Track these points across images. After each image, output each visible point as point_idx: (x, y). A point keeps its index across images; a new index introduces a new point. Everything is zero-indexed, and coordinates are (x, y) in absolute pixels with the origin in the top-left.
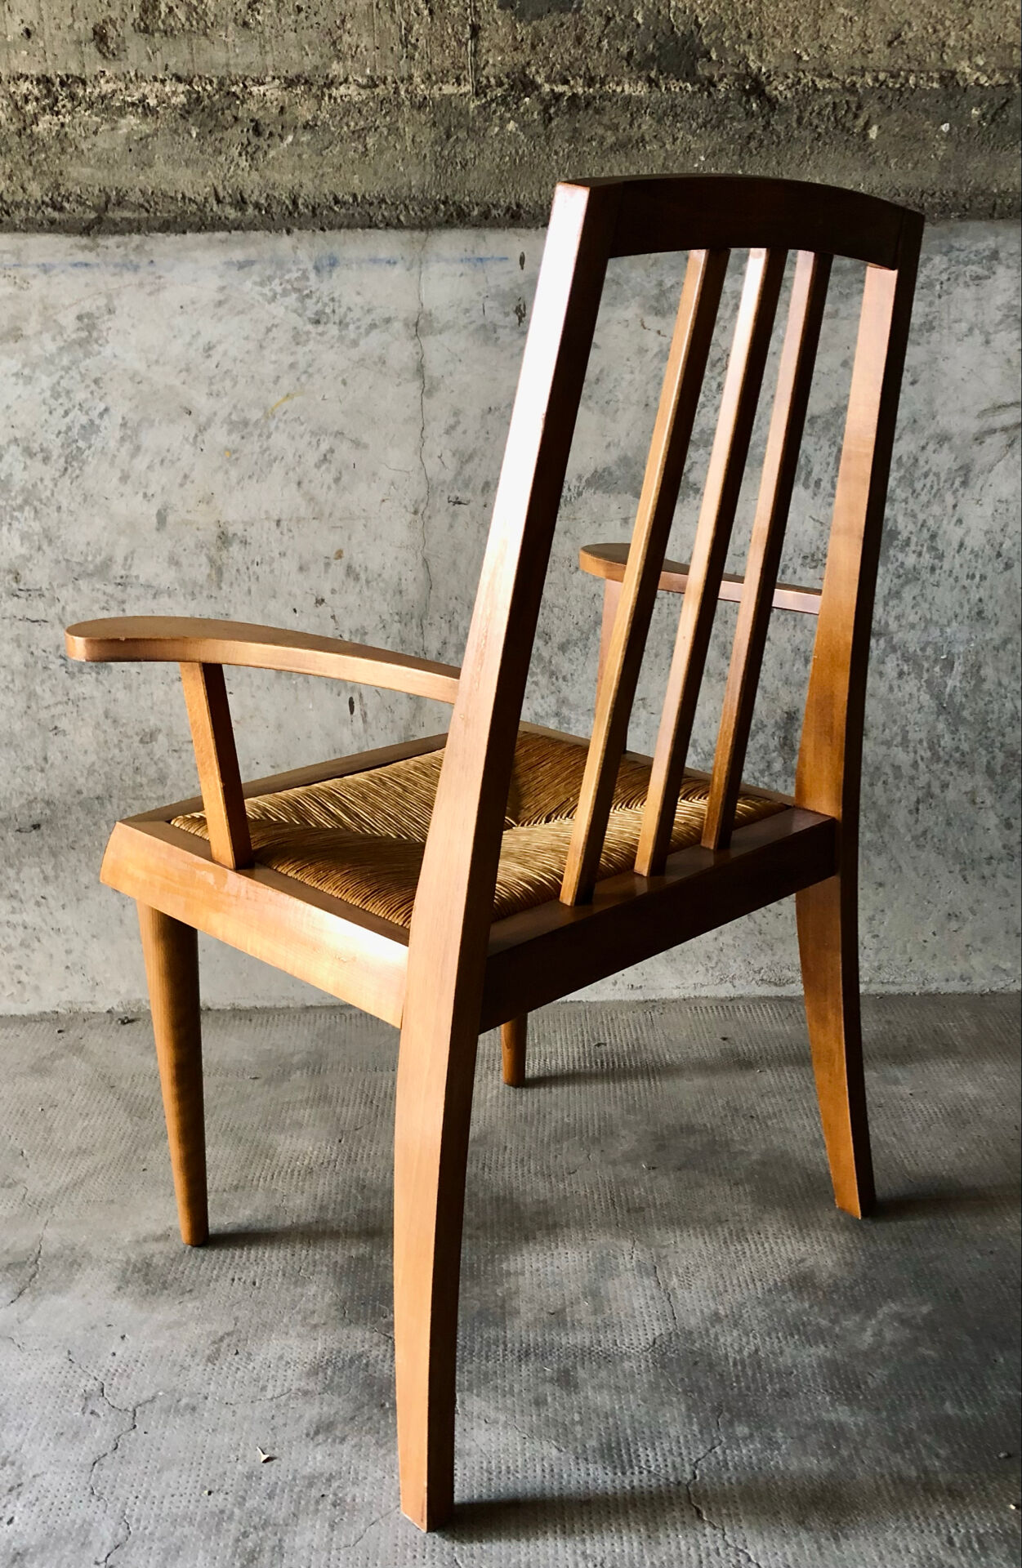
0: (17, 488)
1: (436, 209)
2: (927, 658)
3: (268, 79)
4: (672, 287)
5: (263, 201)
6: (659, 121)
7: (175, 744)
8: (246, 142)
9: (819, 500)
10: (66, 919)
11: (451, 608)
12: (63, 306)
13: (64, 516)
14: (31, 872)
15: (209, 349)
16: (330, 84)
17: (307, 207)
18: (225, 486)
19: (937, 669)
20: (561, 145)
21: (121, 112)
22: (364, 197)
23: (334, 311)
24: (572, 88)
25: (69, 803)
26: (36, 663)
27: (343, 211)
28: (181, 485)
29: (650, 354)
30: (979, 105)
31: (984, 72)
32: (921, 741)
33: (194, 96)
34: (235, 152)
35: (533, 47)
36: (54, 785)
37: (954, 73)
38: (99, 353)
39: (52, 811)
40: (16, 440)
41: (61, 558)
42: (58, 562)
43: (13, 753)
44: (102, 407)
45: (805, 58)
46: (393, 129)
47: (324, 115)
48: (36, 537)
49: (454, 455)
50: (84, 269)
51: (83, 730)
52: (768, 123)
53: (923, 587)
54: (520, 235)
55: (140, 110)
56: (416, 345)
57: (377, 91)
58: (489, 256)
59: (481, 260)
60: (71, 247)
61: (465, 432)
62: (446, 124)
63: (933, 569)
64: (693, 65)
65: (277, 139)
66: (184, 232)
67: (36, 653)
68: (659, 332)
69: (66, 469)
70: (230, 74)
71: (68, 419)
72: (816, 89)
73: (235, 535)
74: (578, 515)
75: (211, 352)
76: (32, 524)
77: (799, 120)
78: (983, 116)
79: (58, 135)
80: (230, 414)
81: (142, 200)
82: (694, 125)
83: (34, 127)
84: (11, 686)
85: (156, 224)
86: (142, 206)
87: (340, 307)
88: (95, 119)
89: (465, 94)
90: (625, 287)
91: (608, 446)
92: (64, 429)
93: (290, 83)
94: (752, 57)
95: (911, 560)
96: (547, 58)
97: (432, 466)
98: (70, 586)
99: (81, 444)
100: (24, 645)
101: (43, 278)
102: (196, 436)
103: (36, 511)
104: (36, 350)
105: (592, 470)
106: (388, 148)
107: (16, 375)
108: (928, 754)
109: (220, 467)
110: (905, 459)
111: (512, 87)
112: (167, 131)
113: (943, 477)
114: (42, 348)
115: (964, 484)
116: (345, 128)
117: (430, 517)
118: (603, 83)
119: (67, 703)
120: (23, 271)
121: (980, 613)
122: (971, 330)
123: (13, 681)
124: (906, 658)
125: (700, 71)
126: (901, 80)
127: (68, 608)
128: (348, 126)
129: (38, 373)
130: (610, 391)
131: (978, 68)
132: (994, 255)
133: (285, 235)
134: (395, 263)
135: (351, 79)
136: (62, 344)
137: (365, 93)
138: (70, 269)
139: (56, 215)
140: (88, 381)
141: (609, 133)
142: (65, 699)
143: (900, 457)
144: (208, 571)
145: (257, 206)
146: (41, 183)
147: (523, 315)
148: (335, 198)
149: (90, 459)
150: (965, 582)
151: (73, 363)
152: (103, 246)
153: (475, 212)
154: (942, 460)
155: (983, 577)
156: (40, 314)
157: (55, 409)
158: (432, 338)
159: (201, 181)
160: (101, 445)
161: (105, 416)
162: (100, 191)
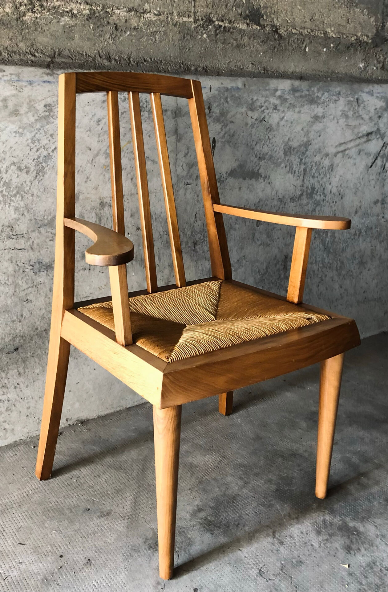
0: (14, 186)
1: (180, 66)
3: (122, 7)
4: (256, 100)
5: (117, 58)
6: (249, 39)
8: (112, 33)
9: (295, 178)
10: (27, 392)
11: (184, 227)
12: (38, 100)
13: (35, 198)
14: (13, 372)
15: (99, 121)
16: (145, 12)
17: (134, 62)
18: (103, 181)
19: (324, 235)
20: (220, 45)
21: (62, 15)
22: (154, 59)
23: (147, 106)
24: (225, 23)
25: (32, 335)
26: (19, 269)
27: (148, 64)
28: (86, 182)
29: (249, 126)
30: (333, 43)
31: (334, 33)
32: (320, 261)
33: (92, 11)
34: (107, 36)
35: (213, 7)
36: (25, 327)
37: (326, 32)
38: (53, 123)
39: (24, 340)
40: (14, 163)
41: (33, 218)
42: (31, 220)
43: (7, 315)
44: (53, 147)
45: (289, 22)
46: (165, 33)
47: (141, 24)
48: (22, 209)
49: (187, 165)
50: (48, 84)
51: (40, 299)
52: (280, 43)
53: (321, 207)
54: (210, 79)
55: (70, 15)
56: (175, 121)
57: (160, 17)
60: (43, 73)
61: (190, 156)
62: (184, 33)
63: (324, 201)
64: (259, 20)
65: (124, 33)
67: (19, 265)
68: (251, 117)
69: (36, 176)
70: (107, 4)
71: (38, 153)
72: (293, 33)
73: (106, 203)
74: (226, 187)
75: (99, 123)
76: (20, 203)
77: (289, 42)
78: (334, 47)
79: (34, 22)
81: (69, 54)
82: (259, 42)
83: (24, 17)
84: (7, 282)
85: (77, 65)
86: (70, 57)
87: (149, 104)
88: (51, 16)
89: (190, 22)
90: (242, 100)
91: (236, 160)
92: (36, 157)
93: (130, 10)
94: (275, 19)
95: (318, 198)
96: (217, 11)
97: (179, 170)
98: (37, 231)
99: (44, 164)
100: (14, 261)
101: (30, 87)
102: (93, 160)
103: (22, 197)
104: (25, 120)
105: (230, 169)
106: (163, 40)
107: (15, 132)
108: (321, 265)
109: (102, 173)
111: (206, 21)
112: (80, 25)
113: (327, 168)
114: (28, 120)
115: (332, 170)
116: (149, 31)
117: (178, 191)
118: (234, 23)
119: (33, 287)
120: (21, 83)
122: (334, 118)
123: (8, 280)
125: (261, 23)
126: (314, 33)
127: (35, 242)
128: (150, 30)
129: (25, 131)
130: (237, 140)
131: (332, 31)
132: (339, 93)
135: (152, 11)
136: (37, 118)
137: (156, 18)
138: (42, 83)
140: (48, 135)
141: (235, 42)
143: (316, 162)
144: (95, 220)
145: (115, 60)
146: (25, 43)
147: (211, 110)
148: (144, 59)
149: (47, 171)
150: (332, 204)
151: (41, 127)
152: (56, 74)
153: (193, 68)
154: (326, 162)
155: (336, 202)
156: (28, 104)
157: (33, 148)
158: (180, 118)
159: (93, 48)
160: (52, 165)
161: (55, 151)
162: (51, 49)
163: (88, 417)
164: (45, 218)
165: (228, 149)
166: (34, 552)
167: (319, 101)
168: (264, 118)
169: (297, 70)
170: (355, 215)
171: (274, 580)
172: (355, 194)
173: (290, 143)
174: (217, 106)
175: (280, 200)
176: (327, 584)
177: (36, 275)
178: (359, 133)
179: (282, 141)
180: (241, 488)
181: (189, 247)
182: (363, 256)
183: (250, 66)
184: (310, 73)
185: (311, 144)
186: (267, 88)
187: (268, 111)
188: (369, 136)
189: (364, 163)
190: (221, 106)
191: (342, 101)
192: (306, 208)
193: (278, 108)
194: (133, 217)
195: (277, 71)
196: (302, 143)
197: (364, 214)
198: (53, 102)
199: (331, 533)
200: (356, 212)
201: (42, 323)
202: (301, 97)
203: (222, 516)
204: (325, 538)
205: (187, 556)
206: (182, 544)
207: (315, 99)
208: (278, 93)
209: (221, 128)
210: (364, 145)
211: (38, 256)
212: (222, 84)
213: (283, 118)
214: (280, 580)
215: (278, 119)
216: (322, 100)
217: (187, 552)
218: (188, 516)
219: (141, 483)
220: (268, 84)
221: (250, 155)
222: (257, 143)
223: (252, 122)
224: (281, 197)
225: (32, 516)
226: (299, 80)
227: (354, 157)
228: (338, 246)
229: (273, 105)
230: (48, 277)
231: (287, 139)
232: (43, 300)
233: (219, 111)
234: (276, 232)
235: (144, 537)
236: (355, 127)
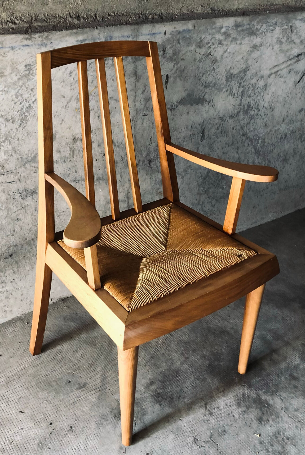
0: (3, 134)
1: (139, 16)
2: (254, 139)
4: (203, 39)
5: (85, 16)
7: (58, 214)
9: (234, 99)
10: (21, 284)
12: (19, 62)
13: (20, 141)
14: (9, 272)
17: (100, 18)
18: (75, 121)
19: (256, 142)
25: (22, 244)
26: (10, 197)
27: (112, 19)
28: (61, 124)
29: (197, 60)
36: (17, 239)
38: (33, 79)
39: (17, 248)
40: (2, 116)
41: (19, 157)
42: (18, 159)
43: (2, 232)
44: (34, 99)
48: (10, 152)
49: (144, 100)
50: (27, 47)
51: (27, 217)
53: (255, 120)
54: (165, 25)
56: (134, 65)
58: (156, 32)
59: (154, 34)
60: (22, 39)
61: (147, 92)
63: (257, 114)
66: (62, 31)
67: (10, 194)
68: (199, 53)
69: (21, 124)
71: (21, 106)
73: (78, 138)
74: (176, 114)
75: (71, 74)
76: (9, 147)
80: (77, 96)
81: (44, 18)
85: (51, 27)
86: (45, 20)
90: (192, 40)
91: (185, 91)
92: (20, 109)
95: (253, 113)
97: (138, 104)
98: (23, 168)
99: (26, 114)
100: (6, 192)
101: (11, 51)
102: (66, 105)
103: (10, 142)
104: (9, 80)
105: (180, 99)
107: (2, 91)
109: (74, 115)
110: (254, 84)
113: (261, 88)
114: (12, 79)
117: (136, 121)
119: (22, 209)
120: (4, 50)
121: (266, 125)
122: (270, 45)
124: (250, 141)
127: (22, 175)
129: (10, 89)
130: (187, 74)
132: (276, 24)
133: (96, 29)
134: (129, 37)
136: (19, 77)
138: (22, 48)
139: (13, 26)
140: (29, 90)
142: (21, 208)
143: (252, 84)
144: (70, 152)
145: (84, 18)
146: (7, 13)
147: (165, 51)
148: (109, 14)
149: (30, 119)
150: (263, 117)
151: (23, 84)
152: (34, 38)
153: (150, 17)
154: (261, 83)
155: (267, 115)
156: (11, 66)
157: (17, 102)
158: (139, 62)
159: (64, 10)
160: (33, 113)
161: (35, 102)
162: (29, 15)
163: (68, 296)
164: (29, 156)
165: (179, 83)
166: (32, 419)
167: (258, 33)
168: (210, 52)
169: (241, 7)
170: (282, 123)
171: (205, 447)
172: (283, 106)
173: (232, 71)
174: (170, 48)
175: (221, 118)
176: (243, 451)
177: (23, 200)
178: (290, 55)
179: (224, 71)
180: (182, 363)
181: (145, 164)
182: (287, 154)
183: (200, 8)
184: (252, 7)
185: (249, 70)
186: (214, 27)
187: (214, 46)
188: (299, 57)
189: (293, 80)
190: (174, 47)
191: (278, 30)
192: (242, 122)
193: (222, 43)
194: (100, 147)
195: (223, 10)
196: (242, 70)
197: (290, 121)
198: (32, 62)
199: (248, 405)
200: (283, 121)
201: (30, 234)
202: (243, 30)
203: (168, 389)
204: (243, 410)
205: (142, 424)
206: (138, 413)
207: (255, 31)
208: (223, 30)
209: (174, 66)
210: (295, 65)
211: (24, 186)
212: (175, 28)
213: (227, 50)
214: (209, 447)
215: (222, 52)
216: (261, 32)
217: (142, 420)
218: (143, 388)
219: (108, 358)
220: (215, 23)
221: (198, 85)
222: (203, 74)
223: (200, 57)
224: (222, 116)
225: (29, 388)
226: (242, 17)
227: (285, 76)
228: (267, 149)
229: (218, 41)
230: (34, 201)
231: (229, 68)
232: (30, 218)
233: (172, 51)
234: (217, 144)
235: (110, 407)
236: (287, 51)
